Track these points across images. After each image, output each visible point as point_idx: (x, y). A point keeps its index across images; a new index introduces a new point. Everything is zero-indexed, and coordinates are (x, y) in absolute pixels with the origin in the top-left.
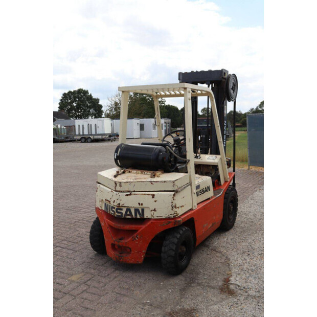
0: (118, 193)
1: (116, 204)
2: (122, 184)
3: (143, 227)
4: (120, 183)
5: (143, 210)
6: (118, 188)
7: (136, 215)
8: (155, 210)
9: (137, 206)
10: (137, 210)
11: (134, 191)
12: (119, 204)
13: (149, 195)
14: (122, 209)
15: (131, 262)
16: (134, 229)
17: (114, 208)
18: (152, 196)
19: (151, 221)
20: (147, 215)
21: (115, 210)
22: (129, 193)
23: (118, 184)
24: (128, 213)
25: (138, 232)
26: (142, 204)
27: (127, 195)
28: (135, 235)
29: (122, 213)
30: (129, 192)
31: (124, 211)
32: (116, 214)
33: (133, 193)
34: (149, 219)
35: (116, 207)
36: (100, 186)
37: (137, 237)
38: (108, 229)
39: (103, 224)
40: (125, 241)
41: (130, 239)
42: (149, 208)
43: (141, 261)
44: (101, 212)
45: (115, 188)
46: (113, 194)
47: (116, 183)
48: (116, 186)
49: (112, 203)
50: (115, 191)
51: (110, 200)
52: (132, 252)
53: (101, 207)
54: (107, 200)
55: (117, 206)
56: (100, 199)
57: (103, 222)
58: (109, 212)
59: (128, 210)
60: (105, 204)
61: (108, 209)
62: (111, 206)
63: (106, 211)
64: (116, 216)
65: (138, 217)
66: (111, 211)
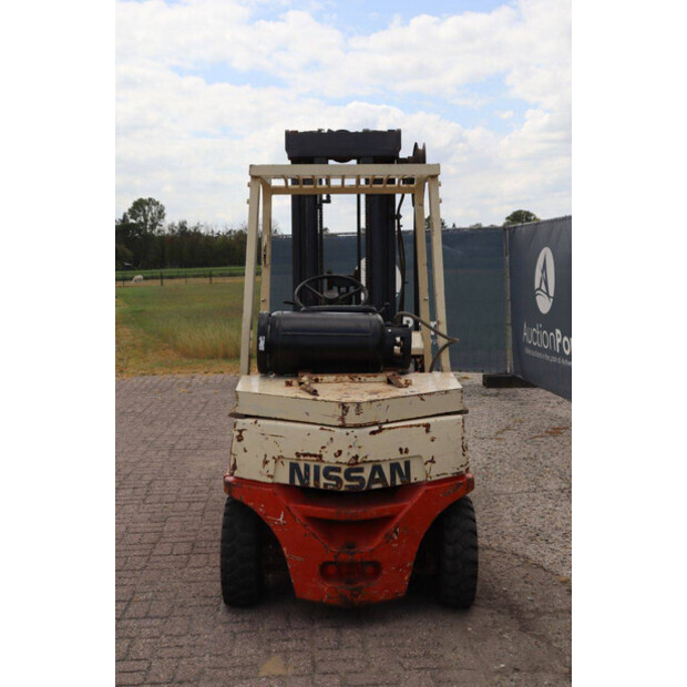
0: (349, 431)
1: (344, 458)
2: (363, 406)
3: (409, 504)
4: (359, 404)
5: (407, 464)
6: (351, 418)
7: (393, 478)
8: (432, 461)
9: (395, 455)
10: (395, 467)
11: (387, 422)
12: (356, 457)
13: (418, 426)
14: (361, 470)
15: (382, 598)
16: (387, 513)
17: (338, 470)
18: (424, 429)
19: (425, 488)
20: (417, 474)
21: (342, 475)
22: (376, 428)
23: (352, 409)
24: (377, 476)
25: (397, 521)
26: (407, 451)
27: (373, 433)
28: (391, 527)
29: (361, 479)
30: (375, 424)
31: (366, 475)
32: (346, 483)
33: (384, 426)
34: (418, 485)
35: (344, 468)
36: (260, 422)
37: (396, 533)
38: (309, 528)
39: (281, 519)
40: (368, 548)
41: (379, 539)
42: (420, 457)
43: (401, 591)
44: (270, 490)
45: (342, 419)
46: (330, 435)
47: (344, 407)
48: (344, 415)
49: (329, 458)
50: (340, 427)
51: (318, 453)
52: (384, 572)
53: (271, 477)
54: (305, 455)
55: (349, 464)
56: (266, 456)
57: (279, 517)
58: (312, 485)
59: (377, 468)
60: (291, 464)
61: (308, 477)
62: (323, 466)
63: (297, 483)
64: (343, 489)
65: (398, 482)
66: (323, 480)
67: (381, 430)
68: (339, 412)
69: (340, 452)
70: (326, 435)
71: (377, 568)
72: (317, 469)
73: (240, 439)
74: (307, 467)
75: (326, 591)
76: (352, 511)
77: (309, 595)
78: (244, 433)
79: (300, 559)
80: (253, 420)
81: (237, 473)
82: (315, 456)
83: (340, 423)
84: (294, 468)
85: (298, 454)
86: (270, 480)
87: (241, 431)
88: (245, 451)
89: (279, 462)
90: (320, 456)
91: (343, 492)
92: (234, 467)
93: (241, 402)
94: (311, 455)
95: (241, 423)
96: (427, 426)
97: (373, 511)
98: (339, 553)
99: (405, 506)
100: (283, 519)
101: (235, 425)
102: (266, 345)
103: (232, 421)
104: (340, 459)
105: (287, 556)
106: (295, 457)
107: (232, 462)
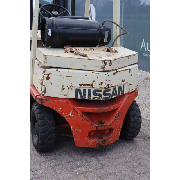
0: (106, 73)
1: (104, 86)
4: (111, 61)
6: (107, 68)
8: (131, 84)
9: (121, 84)
10: (120, 88)
11: (118, 69)
12: (108, 85)
13: (127, 70)
14: (109, 90)
17: (100, 91)
18: (129, 71)
19: (127, 96)
20: (126, 91)
21: (102, 93)
22: (115, 71)
23: (108, 63)
24: (114, 93)
25: (119, 110)
26: (124, 81)
27: (114, 74)
28: (117, 113)
30: (115, 69)
31: (111, 92)
32: (103, 96)
33: (118, 70)
35: (103, 90)
36: (59, 70)
37: (118, 115)
38: (84, 117)
39: (70, 114)
40: (109, 123)
41: (113, 119)
42: (127, 83)
43: (117, 138)
44: (65, 101)
45: (103, 68)
46: (97, 75)
47: (105, 62)
48: (104, 66)
49: (96, 86)
50: (102, 71)
51: (91, 84)
52: (114, 132)
53: (66, 95)
54: (84, 85)
55: (106, 88)
56: (63, 86)
57: (70, 113)
58: (87, 98)
60: (76, 89)
61: (85, 95)
62: (92, 90)
63: (79, 97)
64: (102, 99)
65: (120, 94)
66: (92, 96)
67: (117, 72)
68: (102, 65)
69: (102, 83)
70: (95, 75)
71: (111, 130)
72: (90, 91)
73: (48, 78)
74: (85, 91)
75: (91, 142)
76: (105, 108)
77: (83, 145)
78: (50, 76)
79: (79, 130)
80: (55, 69)
81: (46, 95)
82: (89, 85)
83: (102, 70)
84: (78, 91)
85: (80, 85)
86: (65, 97)
87: (48, 75)
88: (51, 84)
89: (70, 88)
90: (92, 85)
91: (102, 101)
92: (45, 92)
93: (48, 60)
94: (87, 85)
95: (48, 71)
96: (130, 70)
97: (111, 108)
98: (98, 127)
99: (122, 103)
100: (71, 114)
101: (44, 72)
102: (52, 33)
103: (43, 70)
104: (102, 86)
105: (72, 129)
106: (79, 86)
107: (43, 89)
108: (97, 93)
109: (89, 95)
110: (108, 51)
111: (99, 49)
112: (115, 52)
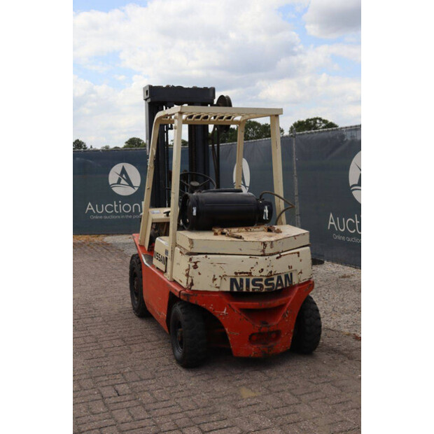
0: (267, 257)
1: (265, 273)
2: (274, 243)
3: (292, 297)
4: (272, 242)
5: (291, 274)
6: (268, 250)
7: (286, 283)
8: (301, 272)
9: (287, 270)
10: (286, 276)
11: (283, 252)
12: (271, 272)
13: (295, 253)
14: (273, 279)
15: (281, 350)
16: (283, 303)
17: (261, 280)
18: (297, 255)
19: (298, 288)
20: (295, 281)
21: (263, 283)
22: (278, 255)
23: (269, 245)
24: (280, 282)
25: (287, 306)
26: (291, 267)
27: (277, 258)
28: (285, 310)
29: (272, 284)
30: (278, 253)
31: (275, 282)
32: (265, 287)
33: (282, 254)
34: (295, 286)
35: (264, 279)
36: (209, 256)
37: (287, 313)
38: (243, 315)
39: (224, 312)
40: (275, 323)
41: (280, 318)
42: (296, 270)
43: (288, 346)
44: (217, 295)
45: (263, 251)
46: (256, 260)
47: (264, 244)
48: (264, 248)
49: (256, 274)
50: (262, 255)
51: (249, 271)
52: (282, 336)
53: (218, 288)
54: (240, 273)
55: (267, 276)
56: (214, 276)
57: (223, 310)
58: (245, 290)
59: (279, 278)
60: (231, 279)
61: (242, 286)
62: (251, 279)
63: (235, 290)
64: (264, 290)
65: (288, 285)
66: (251, 287)
67: (281, 256)
68: (262, 247)
69: (262, 270)
70: (253, 261)
71: (278, 334)
72: (248, 281)
73: (195, 267)
74: (241, 280)
75: (253, 350)
76: (269, 303)
77: (242, 354)
78: (198, 264)
79: (236, 334)
80: (204, 256)
81: (193, 288)
82: (247, 273)
83: (262, 253)
84: (233, 281)
85: (236, 273)
86: (217, 290)
87: (196, 263)
88: (200, 274)
89: (223, 279)
90: (250, 273)
91: (264, 292)
92: (192, 284)
93: (195, 245)
94: (245, 273)
95: (195, 258)
96: (298, 253)
97: (277, 302)
98: (261, 328)
99: (290, 298)
100: (226, 312)
101: (191, 260)
102: (197, 212)
103: (189, 257)
104: (262, 274)
105: (228, 333)
106: (234, 275)
107: (190, 282)
108: (257, 282)
109: (248, 286)
110: (269, 230)
111: (257, 229)
112: (279, 231)
